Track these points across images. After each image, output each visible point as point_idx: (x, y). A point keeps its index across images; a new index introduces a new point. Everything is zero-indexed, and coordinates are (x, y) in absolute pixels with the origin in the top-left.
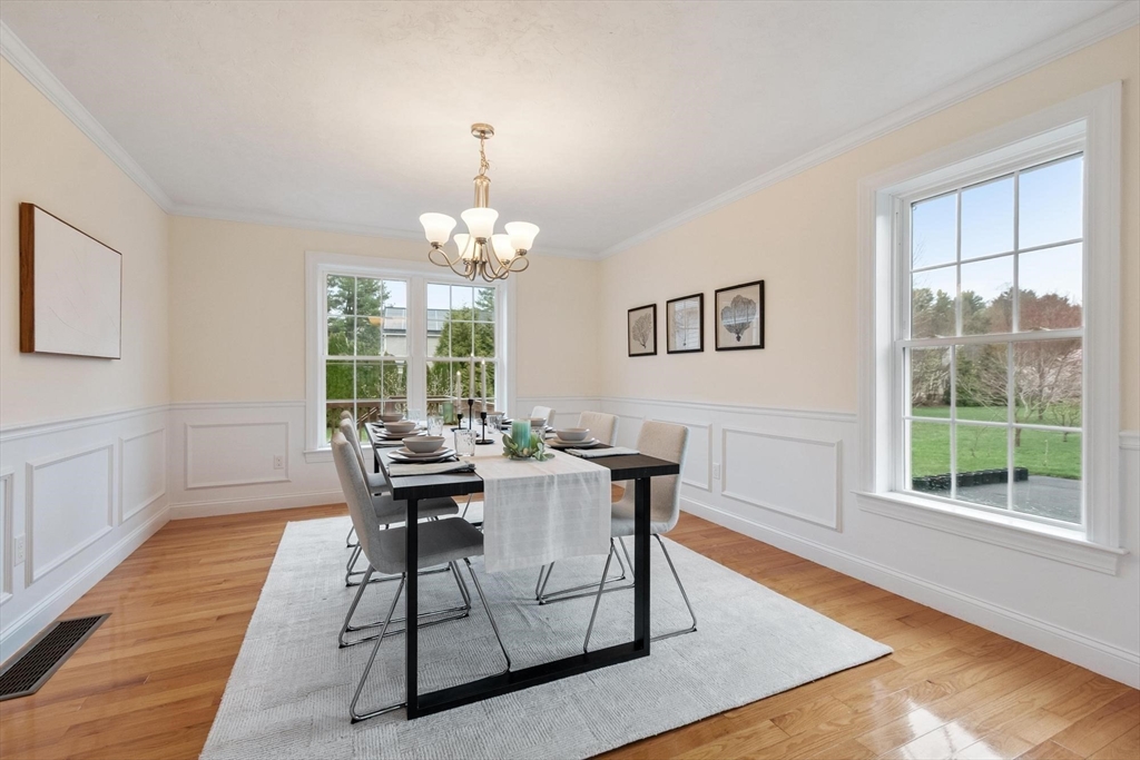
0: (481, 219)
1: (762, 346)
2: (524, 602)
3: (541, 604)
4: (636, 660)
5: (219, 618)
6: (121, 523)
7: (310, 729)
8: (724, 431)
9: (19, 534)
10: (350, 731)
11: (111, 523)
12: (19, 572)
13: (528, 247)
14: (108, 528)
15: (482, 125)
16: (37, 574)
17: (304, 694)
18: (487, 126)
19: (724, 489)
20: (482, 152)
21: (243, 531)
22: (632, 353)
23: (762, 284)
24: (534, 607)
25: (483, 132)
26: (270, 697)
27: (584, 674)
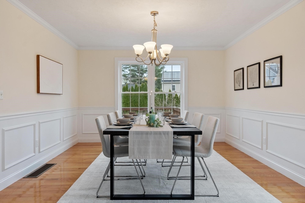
0: (150, 45)
1: (281, 85)
2: (163, 178)
3: (168, 179)
4: (188, 200)
5: (79, 168)
6: (64, 141)
7: (87, 196)
8: (267, 123)
9: (37, 139)
10: (95, 199)
11: (60, 140)
12: (37, 149)
13: (169, 53)
14: (60, 142)
15: (154, 11)
16: (41, 150)
17: (89, 189)
18: (156, 12)
19: (267, 149)
20: (154, 21)
21: (95, 147)
22: (236, 89)
23: (281, 57)
24: (165, 180)
25: (154, 14)
26: (81, 188)
27: (167, 200)
